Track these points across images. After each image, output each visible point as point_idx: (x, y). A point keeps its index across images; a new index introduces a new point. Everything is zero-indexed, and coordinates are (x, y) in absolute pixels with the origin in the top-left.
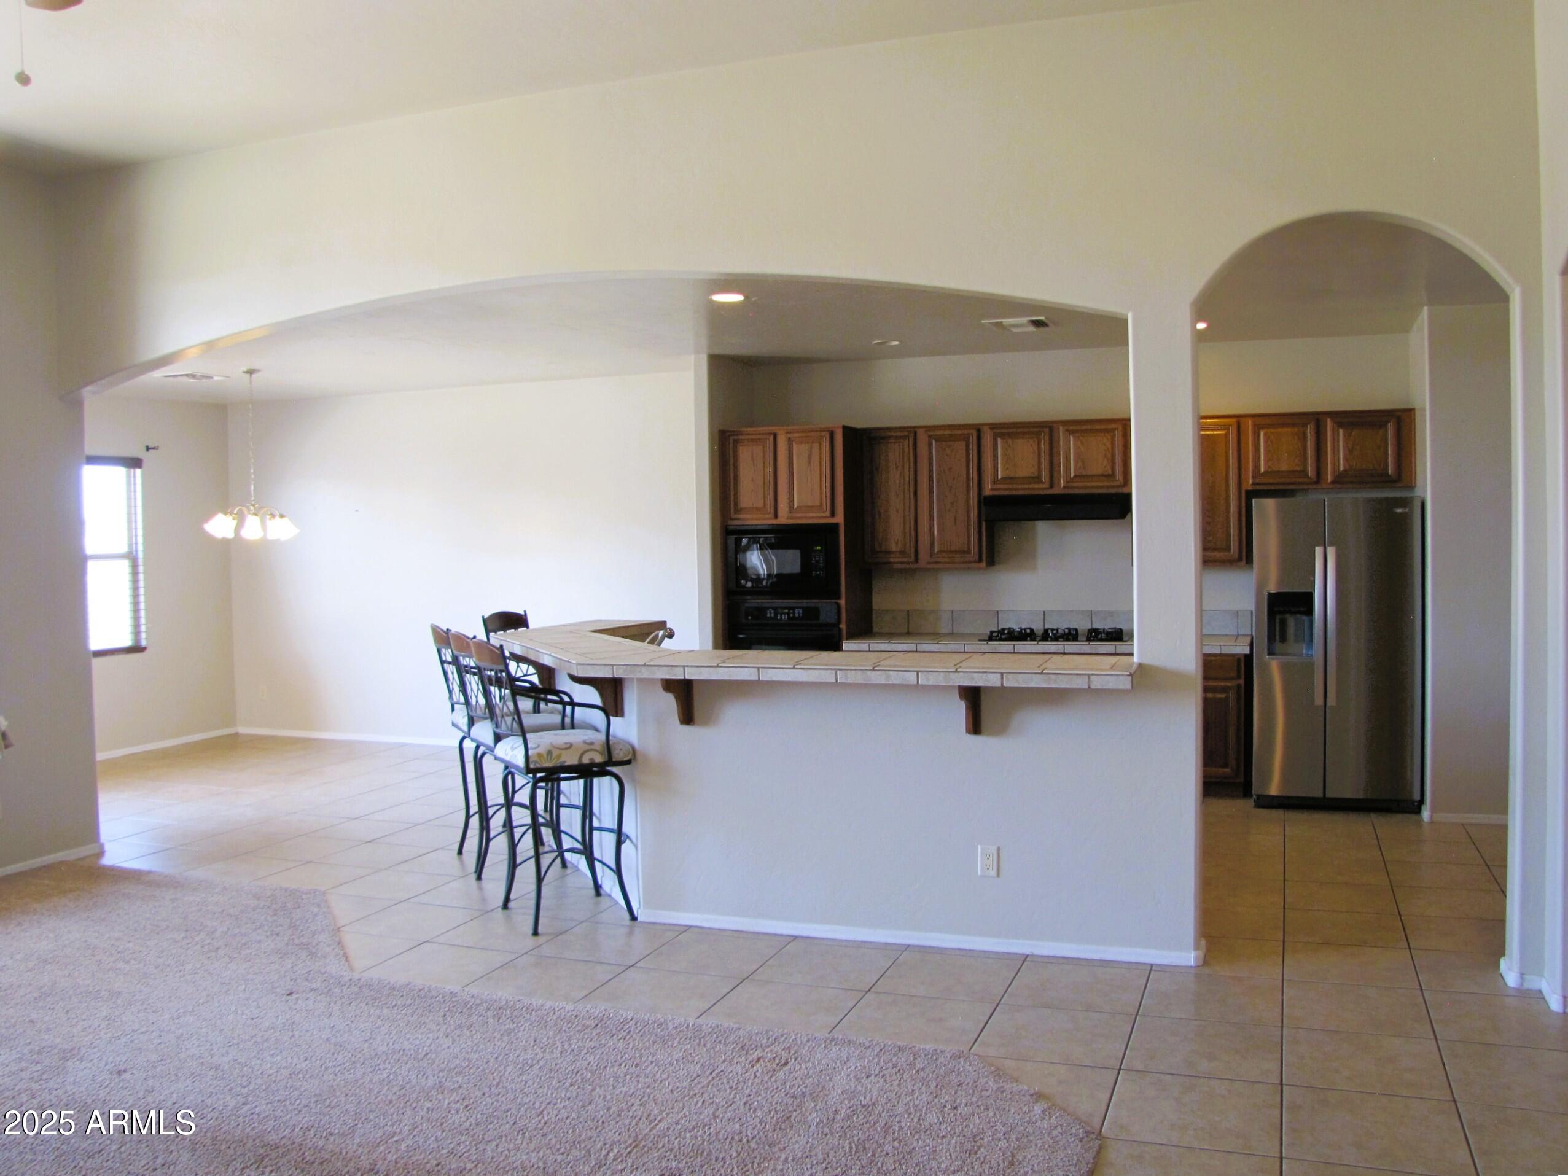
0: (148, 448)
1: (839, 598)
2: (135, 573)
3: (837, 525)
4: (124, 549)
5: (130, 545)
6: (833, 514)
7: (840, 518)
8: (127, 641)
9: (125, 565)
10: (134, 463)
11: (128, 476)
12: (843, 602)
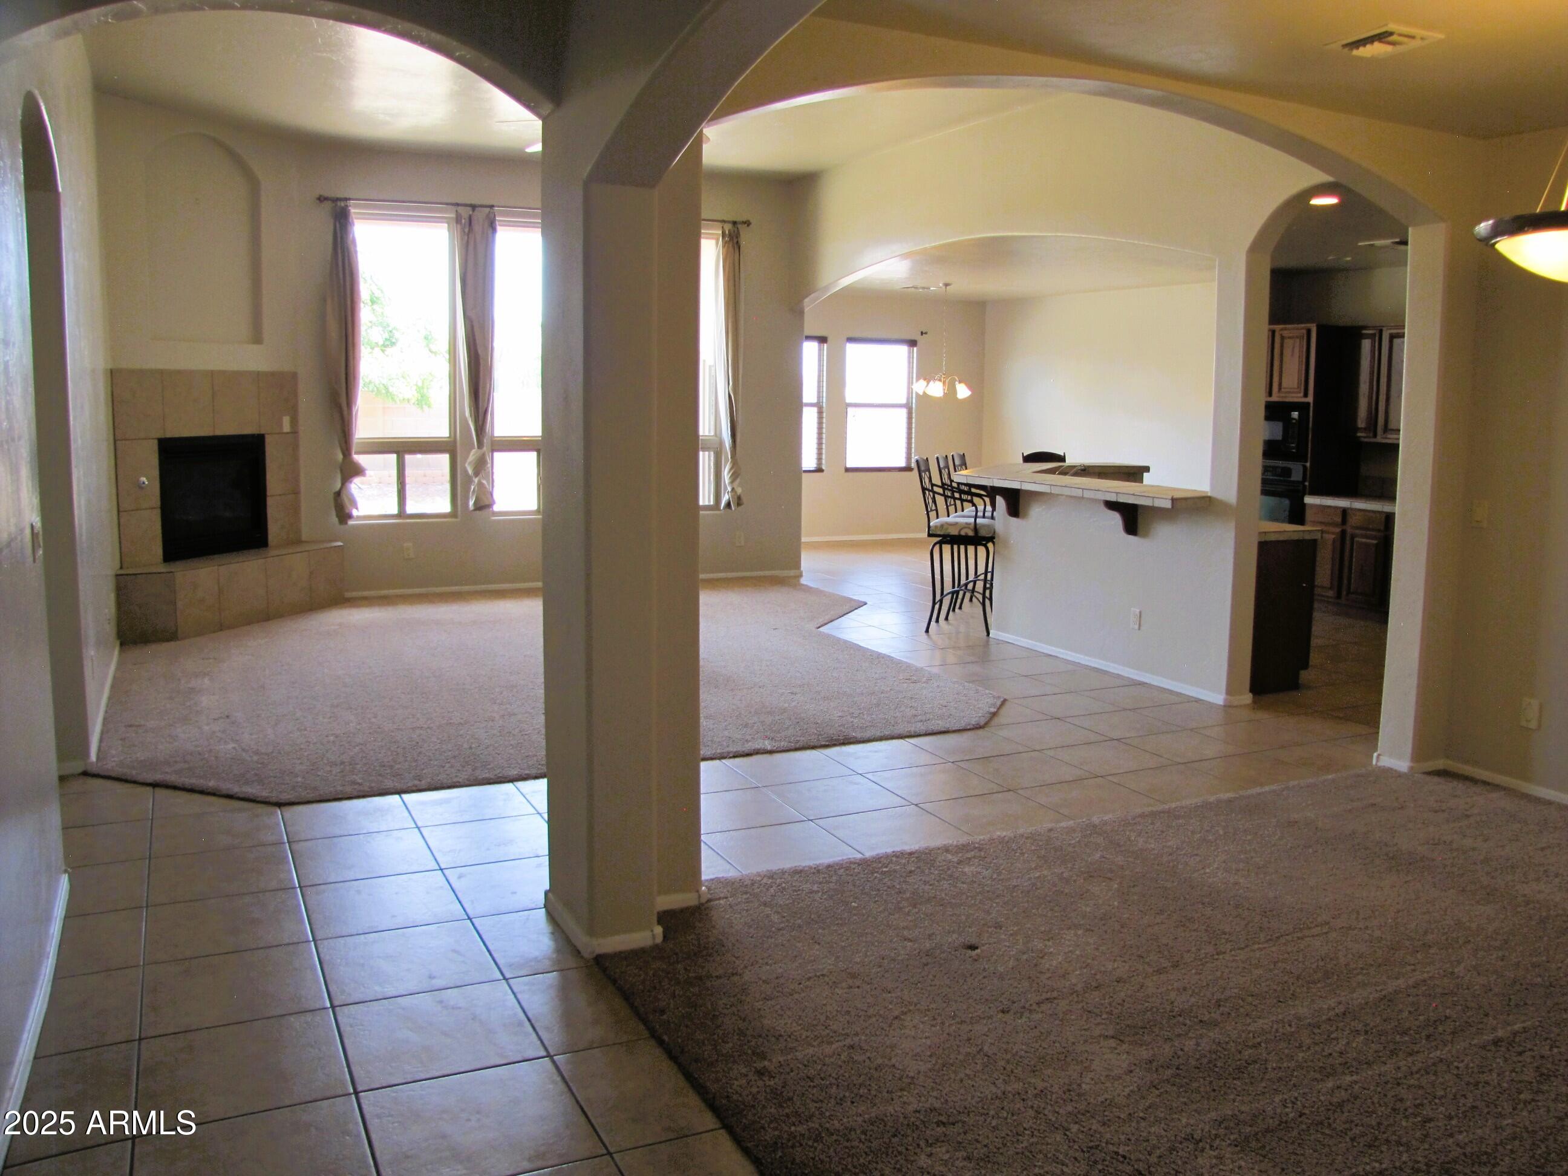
0: (922, 333)
1: (1306, 462)
2: (910, 418)
3: (1308, 404)
4: (904, 401)
5: (908, 399)
6: (1306, 395)
7: (1310, 399)
8: (902, 463)
9: (904, 412)
10: (912, 343)
11: (909, 353)
12: (1308, 464)
